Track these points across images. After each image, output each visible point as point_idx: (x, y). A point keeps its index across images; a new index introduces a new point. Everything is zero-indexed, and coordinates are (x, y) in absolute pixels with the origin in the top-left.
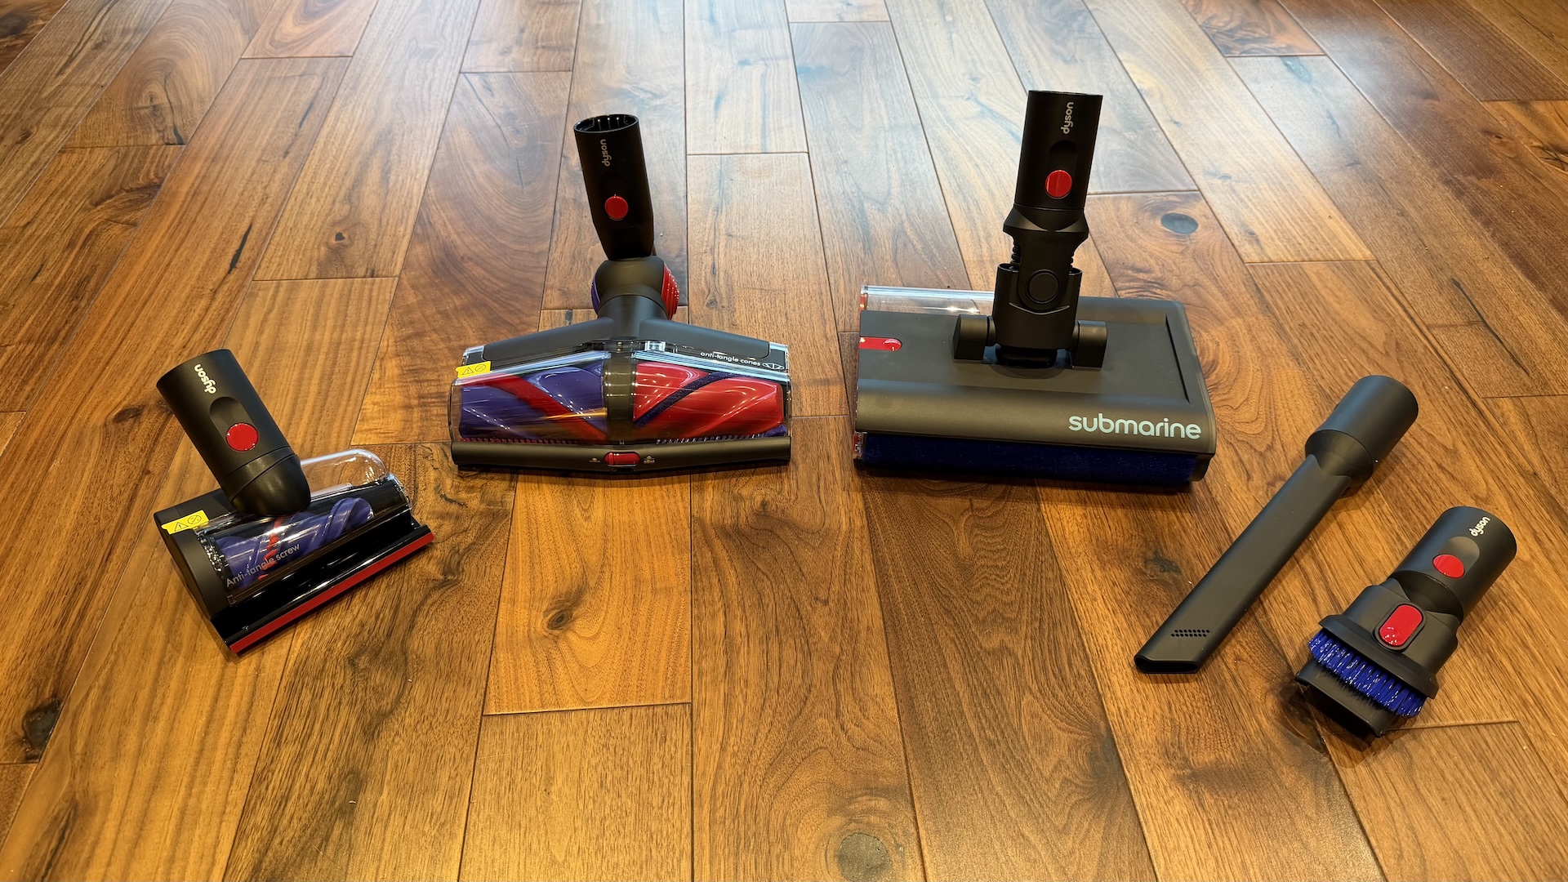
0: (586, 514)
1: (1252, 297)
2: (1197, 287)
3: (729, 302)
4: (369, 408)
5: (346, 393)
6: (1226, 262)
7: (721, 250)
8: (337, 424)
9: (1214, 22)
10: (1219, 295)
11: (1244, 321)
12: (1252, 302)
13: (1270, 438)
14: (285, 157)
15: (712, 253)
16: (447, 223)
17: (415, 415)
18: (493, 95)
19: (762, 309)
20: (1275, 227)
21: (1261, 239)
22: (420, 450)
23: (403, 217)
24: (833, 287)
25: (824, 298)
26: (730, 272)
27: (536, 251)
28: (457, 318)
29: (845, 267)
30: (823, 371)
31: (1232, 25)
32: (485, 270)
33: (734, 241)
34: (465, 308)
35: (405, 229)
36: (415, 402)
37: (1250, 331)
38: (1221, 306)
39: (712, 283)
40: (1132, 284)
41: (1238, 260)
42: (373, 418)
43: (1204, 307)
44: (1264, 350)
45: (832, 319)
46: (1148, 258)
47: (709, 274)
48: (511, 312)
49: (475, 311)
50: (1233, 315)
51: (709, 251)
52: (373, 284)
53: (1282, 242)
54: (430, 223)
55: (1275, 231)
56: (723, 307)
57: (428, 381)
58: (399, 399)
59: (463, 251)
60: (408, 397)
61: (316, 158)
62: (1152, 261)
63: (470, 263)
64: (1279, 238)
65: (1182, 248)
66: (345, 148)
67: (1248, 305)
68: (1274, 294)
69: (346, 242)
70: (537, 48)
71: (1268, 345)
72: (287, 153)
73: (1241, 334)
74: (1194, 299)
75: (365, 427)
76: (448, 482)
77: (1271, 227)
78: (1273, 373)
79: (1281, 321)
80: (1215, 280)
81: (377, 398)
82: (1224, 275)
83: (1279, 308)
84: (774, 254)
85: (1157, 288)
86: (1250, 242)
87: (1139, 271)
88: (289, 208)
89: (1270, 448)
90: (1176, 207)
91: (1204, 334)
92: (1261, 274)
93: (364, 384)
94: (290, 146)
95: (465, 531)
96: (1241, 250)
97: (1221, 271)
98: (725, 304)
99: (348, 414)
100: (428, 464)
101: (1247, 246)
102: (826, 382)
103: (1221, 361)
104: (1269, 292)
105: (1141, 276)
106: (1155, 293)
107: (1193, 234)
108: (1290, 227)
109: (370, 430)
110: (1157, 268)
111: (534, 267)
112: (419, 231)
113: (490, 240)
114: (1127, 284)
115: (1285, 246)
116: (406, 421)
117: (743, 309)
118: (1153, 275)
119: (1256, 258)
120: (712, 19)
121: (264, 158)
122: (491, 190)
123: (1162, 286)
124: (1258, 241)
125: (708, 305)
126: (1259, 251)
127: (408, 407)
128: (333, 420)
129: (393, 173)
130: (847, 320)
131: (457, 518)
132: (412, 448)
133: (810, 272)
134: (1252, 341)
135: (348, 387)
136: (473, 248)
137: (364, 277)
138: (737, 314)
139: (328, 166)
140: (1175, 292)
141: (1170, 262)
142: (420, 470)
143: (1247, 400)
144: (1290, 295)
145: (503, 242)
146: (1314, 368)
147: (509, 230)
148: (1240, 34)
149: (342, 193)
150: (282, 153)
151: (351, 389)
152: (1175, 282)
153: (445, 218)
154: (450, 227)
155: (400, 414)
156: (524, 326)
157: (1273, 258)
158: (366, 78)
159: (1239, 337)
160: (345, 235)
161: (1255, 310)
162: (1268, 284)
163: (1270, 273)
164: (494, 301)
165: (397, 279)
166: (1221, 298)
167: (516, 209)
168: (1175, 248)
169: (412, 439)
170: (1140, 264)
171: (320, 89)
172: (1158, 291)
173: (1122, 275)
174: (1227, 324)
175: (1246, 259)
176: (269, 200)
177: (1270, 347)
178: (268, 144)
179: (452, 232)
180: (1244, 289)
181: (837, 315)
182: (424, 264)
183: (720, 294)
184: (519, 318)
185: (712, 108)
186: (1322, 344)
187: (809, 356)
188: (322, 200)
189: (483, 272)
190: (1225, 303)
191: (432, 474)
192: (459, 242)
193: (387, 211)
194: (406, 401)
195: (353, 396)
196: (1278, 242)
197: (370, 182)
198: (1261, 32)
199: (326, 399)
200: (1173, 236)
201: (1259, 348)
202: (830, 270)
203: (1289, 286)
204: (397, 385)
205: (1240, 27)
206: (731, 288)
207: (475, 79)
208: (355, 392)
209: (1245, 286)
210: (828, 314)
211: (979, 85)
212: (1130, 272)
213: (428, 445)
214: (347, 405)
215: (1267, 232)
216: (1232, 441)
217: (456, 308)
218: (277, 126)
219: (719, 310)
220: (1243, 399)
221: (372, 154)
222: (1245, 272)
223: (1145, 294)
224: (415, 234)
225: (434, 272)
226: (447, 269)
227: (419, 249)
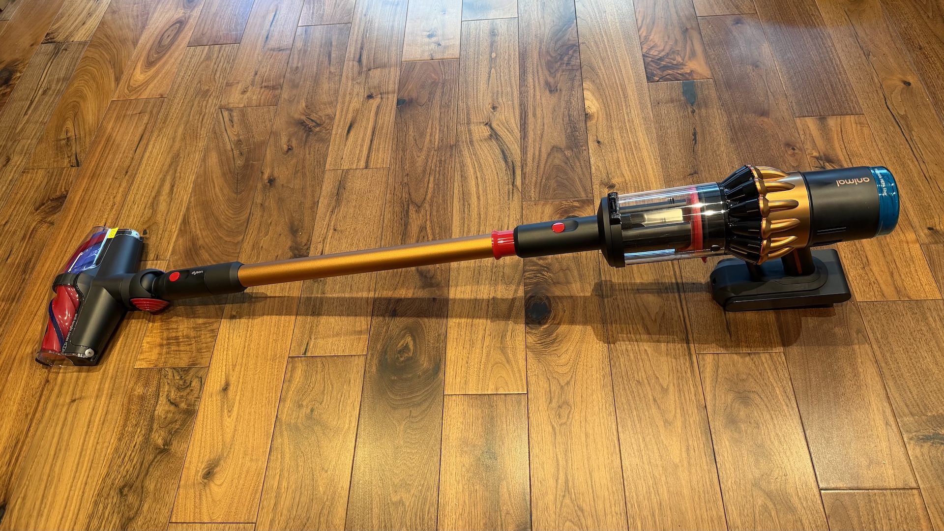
0: (229, 414)
1: (594, 279)
2: (566, 272)
4: (145, 346)
5: (136, 336)
7: (328, 240)
8: (130, 355)
9: (652, 51)
10: (577, 277)
11: (584, 296)
12: (592, 283)
13: (570, 376)
14: (126, 175)
15: (323, 243)
16: (197, 222)
17: (164, 351)
18: (233, 126)
22: (163, 373)
23: (176, 218)
27: (236, 241)
30: (361, 326)
31: (661, 55)
32: (210, 256)
33: (336, 233)
35: (176, 227)
36: (165, 342)
37: (585, 303)
38: (575, 284)
42: (146, 352)
43: (566, 285)
44: (588, 317)
51: (322, 241)
52: (156, 265)
54: (188, 221)
57: (172, 329)
58: (158, 340)
59: (201, 242)
60: (162, 339)
61: (140, 176)
63: (203, 251)
66: (155, 168)
69: (147, 236)
70: (261, 88)
72: (127, 172)
75: (142, 357)
76: (173, 392)
81: (149, 339)
84: (355, 244)
88: (124, 212)
89: (568, 383)
90: (575, 210)
91: (560, 304)
93: (145, 330)
94: (129, 167)
95: (176, 421)
99: (136, 348)
100: (165, 380)
102: (360, 332)
106: (544, 275)
109: (143, 359)
111: (233, 253)
112: (183, 228)
113: (215, 234)
114: (531, 268)
116: (159, 354)
120: (360, 61)
121: (115, 176)
122: (221, 198)
127: (161, 345)
128: (129, 352)
129: (176, 186)
131: (173, 413)
132: (160, 370)
134: (584, 310)
135: (137, 331)
136: (207, 240)
137: (153, 260)
138: (326, 286)
139: (145, 181)
142: (162, 384)
145: (221, 235)
146: (611, 330)
147: (225, 227)
149: (150, 202)
150: (124, 173)
151: (139, 333)
153: (196, 219)
154: (197, 225)
155: (156, 350)
158: (171, 114)
160: (148, 231)
165: (168, 261)
167: (232, 212)
169: (161, 365)
171: (148, 123)
172: (545, 273)
176: (116, 206)
178: (119, 165)
179: (198, 229)
182: (181, 251)
185: (345, 134)
186: (621, 312)
188: (140, 206)
189: (208, 256)
191: (166, 388)
192: (200, 236)
193: (169, 214)
194: (161, 341)
195: (139, 338)
197: (164, 193)
198: (678, 60)
199: (127, 339)
204: (158, 331)
207: (226, 113)
208: (140, 335)
211: (495, 113)
213: (167, 369)
214: (136, 343)
216: (550, 378)
218: (124, 153)
219: (318, 283)
220: (565, 350)
221: (167, 172)
222: (597, 261)
223: (539, 275)
224: (180, 230)
225: (186, 257)
226: (192, 255)
227: (181, 241)
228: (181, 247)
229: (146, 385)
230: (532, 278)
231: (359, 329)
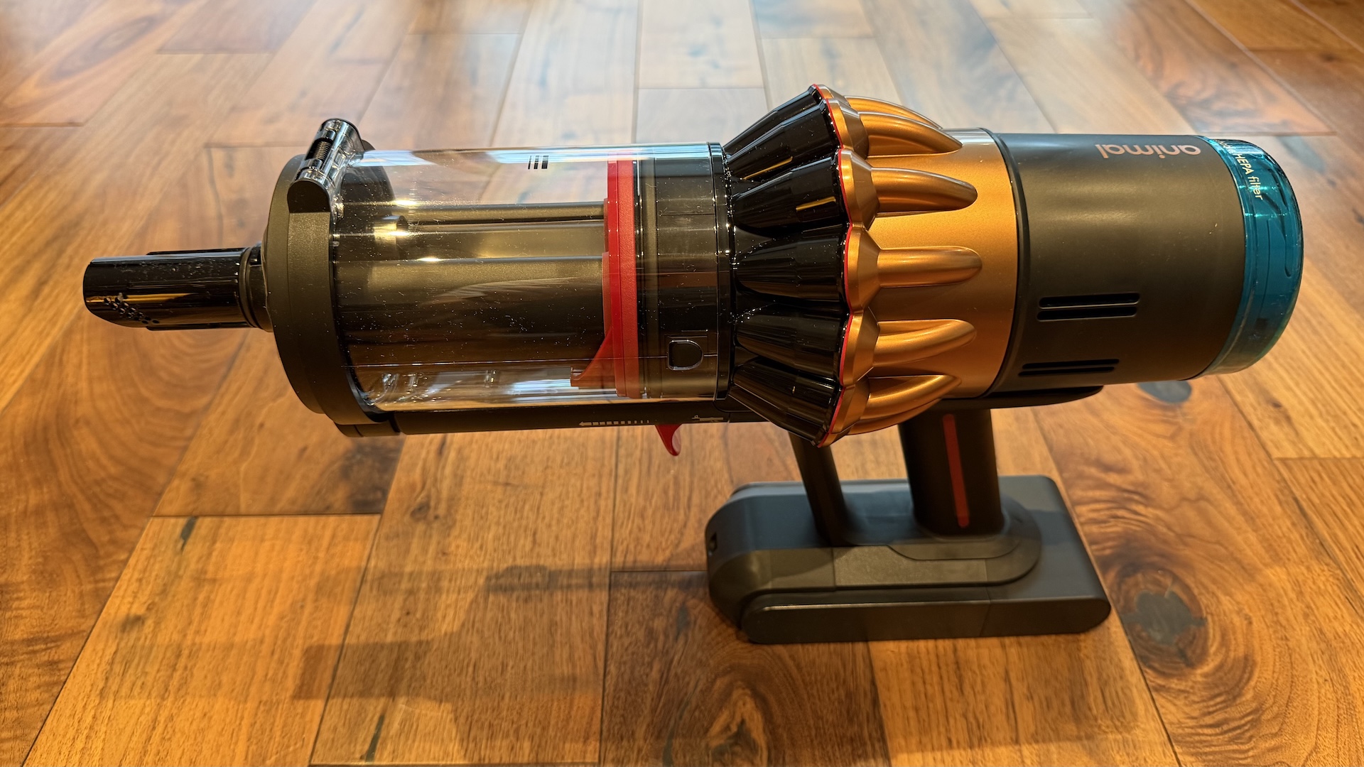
1: (1294, 524)
2: (1203, 504)
3: (449, 508)
6: (1244, 457)
9: (1182, 91)
10: (1240, 519)
11: (1289, 574)
12: (1295, 536)
18: (231, 176)
19: (498, 523)
20: (1311, 395)
21: (1293, 415)
23: (28, 353)
24: (620, 481)
25: (602, 503)
26: (466, 452)
27: (187, 409)
28: (18, 532)
29: (645, 445)
30: (571, 658)
31: (1205, 95)
32: (101, 443)
34: (39, 511)
35: (22, 371)
37: (1300, 594)
38: (1248, 543)
39: (433, 470)
40: (1098, 494)
41: (1262, 455)
43: (1218, 543)
44: (1330, 635)
45: (607, 545)
46: (1121, 445)
47: (432, 455)
48: (104, 520)
49: (50, 516)
50: (1268, 560)
53: (1327, 421)
54: (61, 361)
55: (1313, 403)
56: (436, 517)
59: (84, 409)
62: (1127, 452)
63: (84, 430)
64: (1321, 415)
65: (1172, 429)
66: (8, 246)
67: (1290, 541)
68: (1330, 519)
71: (1336, 624)
73: (1286, 602)
74: (1198, 527)
77: (1305, 394)
78: (1353, 688)
79: (1350, 575)
80: (1229, 487)
82: (1242, 480)
83: (1342, 549)
85: (1138, 502)
86: (1277, 422)
87: (1108, 468)
91: (1224, 599)
92: (1302, 480)
96: (1264, 435)
97: (1236, 473)
98: (442, 511)
101: (1274, 428)
102: (571, 682)
103: (1258, 659)
104: (1321, 515)
105: (1113, 478)
106: (1136, 513)
107: (1186, 404)
108: (1334, 395)
110: (1135, 464)
111: (172, 438)
112: (39, 375)
113: (130, 391)
114: (1091, 494)
115: (1333, 429)
117: (467, 522)
118: (1130, 478)
119: (1291, 453)
120: (543, 83)
123: (1147, 500)
124: (1288, 419)
125: (413, 514)
126: (1292, 436)
129: (51, 283)
130: (632, 547)
133: (591, 454)
134: (1306, 616)
136: (102, 405)
138: (455, 532)
140: (1168, 511)
141: (1156, 453)
143: (1316, 748)
144: (1356, 522)
145: (146, 394)
147: (163, 374)
148: (1217, 106)
152: (1165, 492)
153: (84, 353)
154: (84, 368)
156: (111, 548)
157: (1319, 452)
158: (84, 153)
159: (1283, 607)
161: (1302, 550)
162: (1316, 501)
163: (1317, 478)
164: (89, 499)
166: (1245, 526)
168: (1160, 428)
170: (1109, 457)
172: (1140, 509)
173: (1081, 476)
174: (1260, 579)
175: (1276, 454)
177: (1340, 630)
180: (1278, 509)
181: (617, 535)
182: (17, 432)
183: (439, 492)
184: (111, 532)
187: (553, 624)
189: (95, 446)
190: (1252, 537)
192: (85, 393)
196: (1320, 422)
198: (1244, 104)
200: (1156, 406)
201: (1321, 631)
202: (622, 452)
203: (1351, 504)
205: (1218, 96)
206: (459, 480)
207: (218, 155)
209: (1280, 503)
210: (604, 533)
212: (1093, 471)
215: (1301, 403)
217: (25, 512)
219: (429, 524)
220: (1309, 748)
221: (37, 255)
222: (1277, 477)
223: (1121, 513)
224: (31, 379)
225: (26, 445)
226: (46, 441)
227: (25, 404)
228: (20, 420)
230: (1104, 522)
231: (566, 670)
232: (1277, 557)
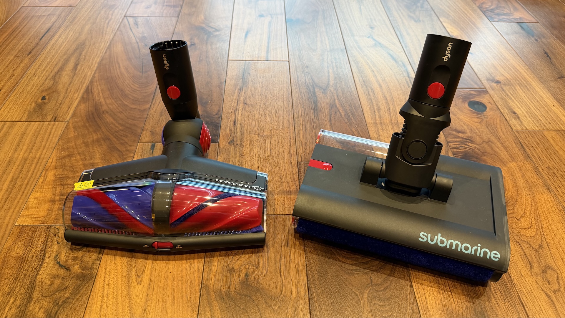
0: (139, 280)
1: (519, 150)
2: (490, 143)
3: (241, 142)
4: (32, 201)
5: (22, 191)
6: (503, 129)
7: (240, 111)
8: (11, 211)
9: (484, 6)
10: (502, 148)
11: (517, 164)
12: (520, 153)
13: (540, 239)
14: (28, 55)
15: (235, 113)
16: (100, 92)
17: (56, 206)
18: (138, 28)
19: (258, 147)
20: (526, 110)
21: (520, 116)
22: (52, 230)
23: (79, 89)
24: (297, 134)
25: (292, 141)
26: (243, 124)
27: (142, 109)
28: (92, 146)
29: (304, 124)
30: (288, 186)
31: (492, 7)
32: (114, 119)
33: (247, 107)
34: (98, 141)
35: (78, 95)
36: (57, 198)
37: (521, 170)
38: (504, 154)
39: (233, 130)
40: (456, 140)
41: (510, 128)
42: (32, 208)
43: (495, 155)
44: (530, 182)
45: (295, 154)
46: (463, 125)
47: (232, 125)
48: (122, 144)
49: (103, 142)
50: (511, 160)
51: (233, 112)
52: (54, 125)
53: (531, 119)
54: (91, 91)
55: (527, 113)
56: (237, 144)
57: (68, 184)
58: (49, 196)
59: (105, 108)
60: (54, 195)
61: (44, 56)
62: (465, 127)
63: (107, 115)
64: (529, 117)
65: (480, 120)
66: (59, 51)
67: (518, 155)
68: (531, 148)
69: (46, 101)
70: (164, 6)
71: (532, 179)
72: (30, 53)
73: (516, 172)
74: (489, 150)
75: (27, 213)
76: (64, 253)
77: (524, 110)
78: (536, 197)
79: (537, 165)
80: (499, 139)
81: (38, 195)
82: (503, 136)
83: (534, 157)
84: (267, 115)
85: (469, 142)
86: (515, 119)
87: (459, 132)
88: (23, 81)
89: (541, 246)
90: (475, 97)
92: (522, 136)
93: (33, 185)
94: (33, 49)
95: (65, 288)
96: (511, 122)
97: (501, 134)
98: (238, 142)
99: (20, 204)
100: (55, 239)
101: (514, 120)
102: (289, 192)
103: (507, 188)
104: (528, 147)
105: (460, 135)
106: (468, 146)
107: (485, 112)
108: (534, 110)
109: (28, 215)
110: (468, 131)
111: (140, 118)
112: (85, 96)
113: (120, 102)
114: (453, 139)
115: (533, 121)
116: (49, 210)
117: (248, 146)
118: (466, 135)
119: (519, 128)
121: (18, 55)
122: (126, 75)
123: (472, 142)
124: (518, 118)
125: (229, 143)
126: (520, 123)
127: (53, 201)
128: (10, 208)
129: (80, 65)
130: (303, 154)
131: (63, 279)
132: (49, 228)
133: (286, 126)
134: (522, 176)
135: (23, 187)
136: (111, 107)
137: (50, 121)
138: (244, 149)
139: (48, 60)
140: (479, 145)
141: (475, 127)
142: (49, 244)
143: (524, 213)
144: (539, 150)
145: (126, 103)
146: (559, 195)
147: (130, 97)
148: (497, 11)
149: (51, 75)
150: (27, 53)
151: (25, 188)
152: (478, 139)
153: (100, 89)
154: (101, 94)
155: (46, 207)
156: (127, 152)
157: (528, 128)
158: (79, 17)
159: (515, 174)
160: (47, 97)
161: (522, 157)
162: (527, 143)
163: (527, 136)
164: (115, 137)
165: (67, 122)
166: (503, 150)
167: (137, 86)
168: (476, 120)
169: (50, 222)
170: (459, 128)
171: (55, 22)
172: (470, 144)
173: (450, 134)
174: (508, 166)
175: (514, 128)
176: (14, 77)
177: (533, 181)
178: (22, 48)
179: (102, 97)
180: (514, 145)
181: (298, 151)
182: (82, 115)
183: (236, 137)
184: (125, 147)
185: (243, 37)
186: (561, 180)
187: (281, 176)
188: (40, 78)
189: (112, 120)
190: (506, 153)
191: (55, 248)
192: (104, 103)
193: (72, 85)
194: (53, 197)
195: (25, 193)
196: (529, 119)
197: (67, 69)
198: (506, 11)
199: (9, 194)
200: (474, 113)
201: (527, 181)
202: (296, 125)
203: (538, 144)
204: (50, 187)
205: (497, 8)
206: (242, 134)
207: (131, 20)
208: (27, 190)
209: (515, 144)
210: (293, 151)
211: (374, 31)
212: (454, 133)
213: (58, 227)
214: (20, 198)
215: (523, 113)
216: (519, 241)
217: (93, 141)
218: (29, 39)
219: (235, 146)
220: (522, 213)
221: (72, 54)
222: (514, 136)
223: (463, 145)
224: (83, 98)
225: (87, 119)
226: (94, 118)
227: (82, 106)
228: (82, 111)
229: (29, 244)
230: (458, 148)
231: (288, 189)
232: (513, 159)
